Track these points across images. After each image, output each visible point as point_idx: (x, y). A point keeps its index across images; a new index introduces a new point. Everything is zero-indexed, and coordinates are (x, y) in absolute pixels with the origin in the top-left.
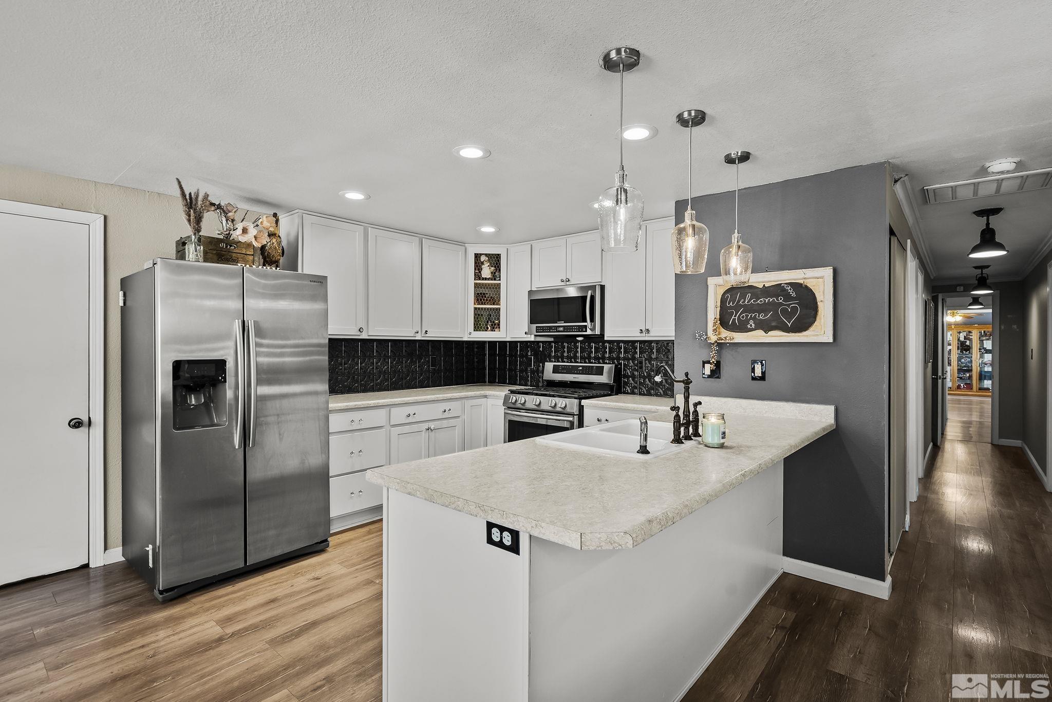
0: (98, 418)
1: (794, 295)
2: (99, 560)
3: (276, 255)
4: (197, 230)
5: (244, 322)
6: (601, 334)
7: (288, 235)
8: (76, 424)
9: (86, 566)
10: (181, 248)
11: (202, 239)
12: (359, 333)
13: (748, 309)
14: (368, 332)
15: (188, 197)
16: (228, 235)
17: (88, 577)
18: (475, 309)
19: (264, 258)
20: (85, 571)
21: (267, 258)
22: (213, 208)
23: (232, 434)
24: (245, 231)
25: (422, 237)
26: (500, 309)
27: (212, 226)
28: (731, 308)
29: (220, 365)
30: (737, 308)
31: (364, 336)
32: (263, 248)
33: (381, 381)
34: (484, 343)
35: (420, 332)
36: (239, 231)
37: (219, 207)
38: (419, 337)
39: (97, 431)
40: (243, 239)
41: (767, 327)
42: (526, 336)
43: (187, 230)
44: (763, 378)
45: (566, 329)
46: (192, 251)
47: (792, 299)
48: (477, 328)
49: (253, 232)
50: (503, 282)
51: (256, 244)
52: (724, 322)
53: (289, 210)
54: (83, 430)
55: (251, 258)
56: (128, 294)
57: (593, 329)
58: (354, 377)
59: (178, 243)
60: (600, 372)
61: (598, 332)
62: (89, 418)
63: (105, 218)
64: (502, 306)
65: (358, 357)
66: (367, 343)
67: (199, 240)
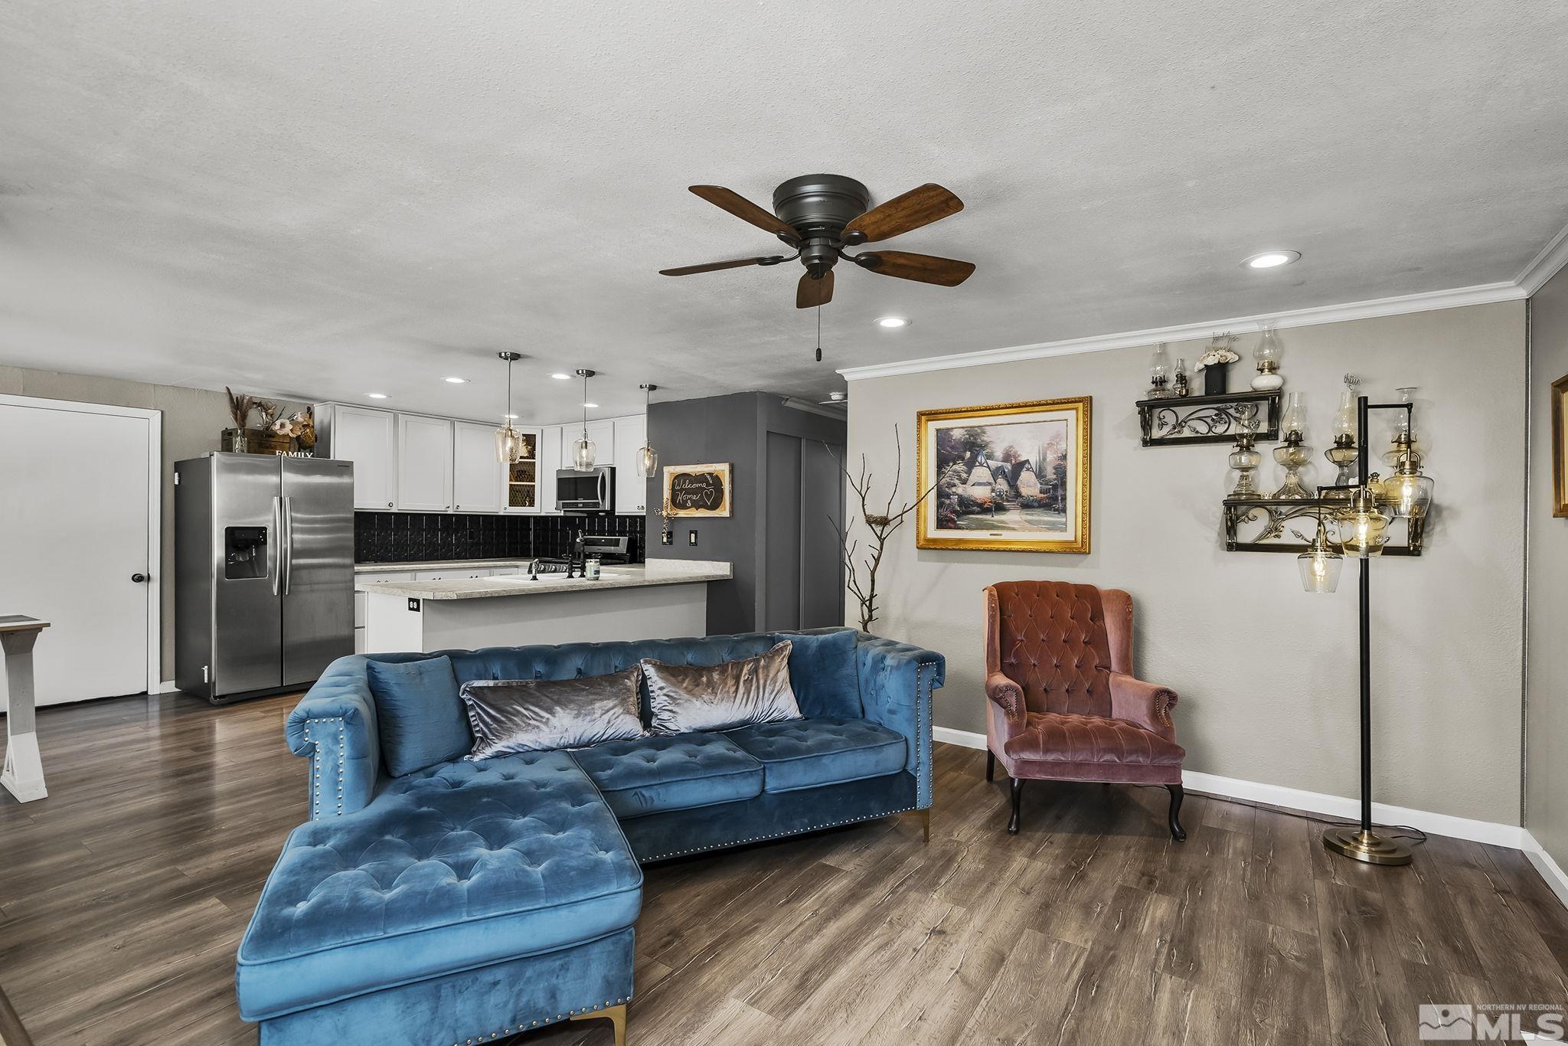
0: (155, 573)
1: (711, 482)
2: (156, 688)
3: (310, 441)
4: (242, 425)
5: (281, 498)
6: (611, 510)
7: (322, 422)
8: (138, 579)
9: (146, 693)
10: (227, 437)
11: (246, 431)
12: (389, 508)
13: (688, 492)
14: (398, 506)
15: (235, 400)
16: (267, 428)
17: (147, 699)
18: (511, 485)
19: (299, 444)
20: (145, 696)
21: (301, 444)
22: (255, 406)
23: (272, 584)
24: (282, 426)
25: (453, 420)
26: (534, 486)
27: (256, 420)
28: (678, 490)
29: (262, 531)
30: (681, 490)
31: (394, 510)
32: (298, 437)
33: (415, 552)
34: (529, 517)
35: (451, 507)
36: (277, 427)
37: (260, 404)
38: (450, 512)
39: (155, 586)
40: (281, 433)
41: (697, 506)
42: (556, 511)
43: (232, 424)
44: (696, 544)
45: (585, 505)
46: (238, 443)
47: (711, 485)
48: (512, 503)
49: (289, 427)
50: (537, 460)
51: (291, 435)
52: (674, 502)
53: (323, 401)
54: (143, 584)
55: (288, 445)
56: (182, 475)
57: (604, 505)
58: (387, 548)
59: (223, 433)
60: (616, 543)
61: (607, 507)
62: (149, 574)
63: (162, 412)
64: (537, 483)
65: (391, 529)
66: (401, 517)
67: (244, 433)
